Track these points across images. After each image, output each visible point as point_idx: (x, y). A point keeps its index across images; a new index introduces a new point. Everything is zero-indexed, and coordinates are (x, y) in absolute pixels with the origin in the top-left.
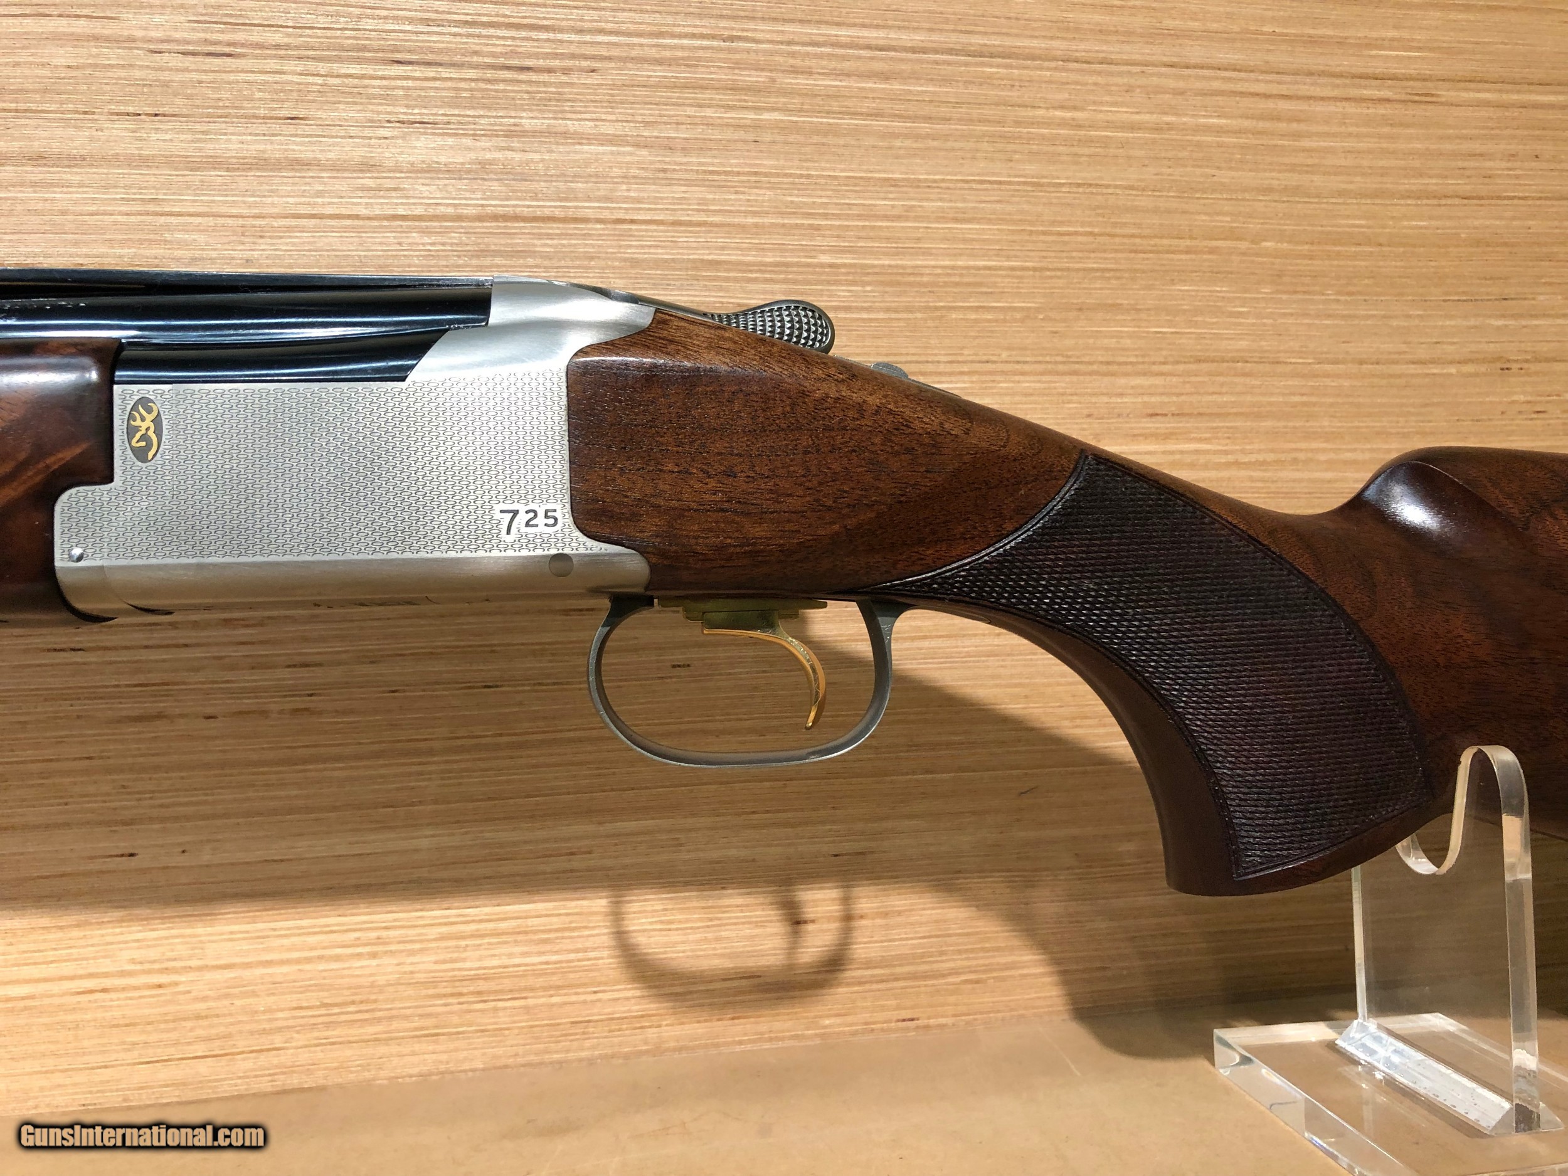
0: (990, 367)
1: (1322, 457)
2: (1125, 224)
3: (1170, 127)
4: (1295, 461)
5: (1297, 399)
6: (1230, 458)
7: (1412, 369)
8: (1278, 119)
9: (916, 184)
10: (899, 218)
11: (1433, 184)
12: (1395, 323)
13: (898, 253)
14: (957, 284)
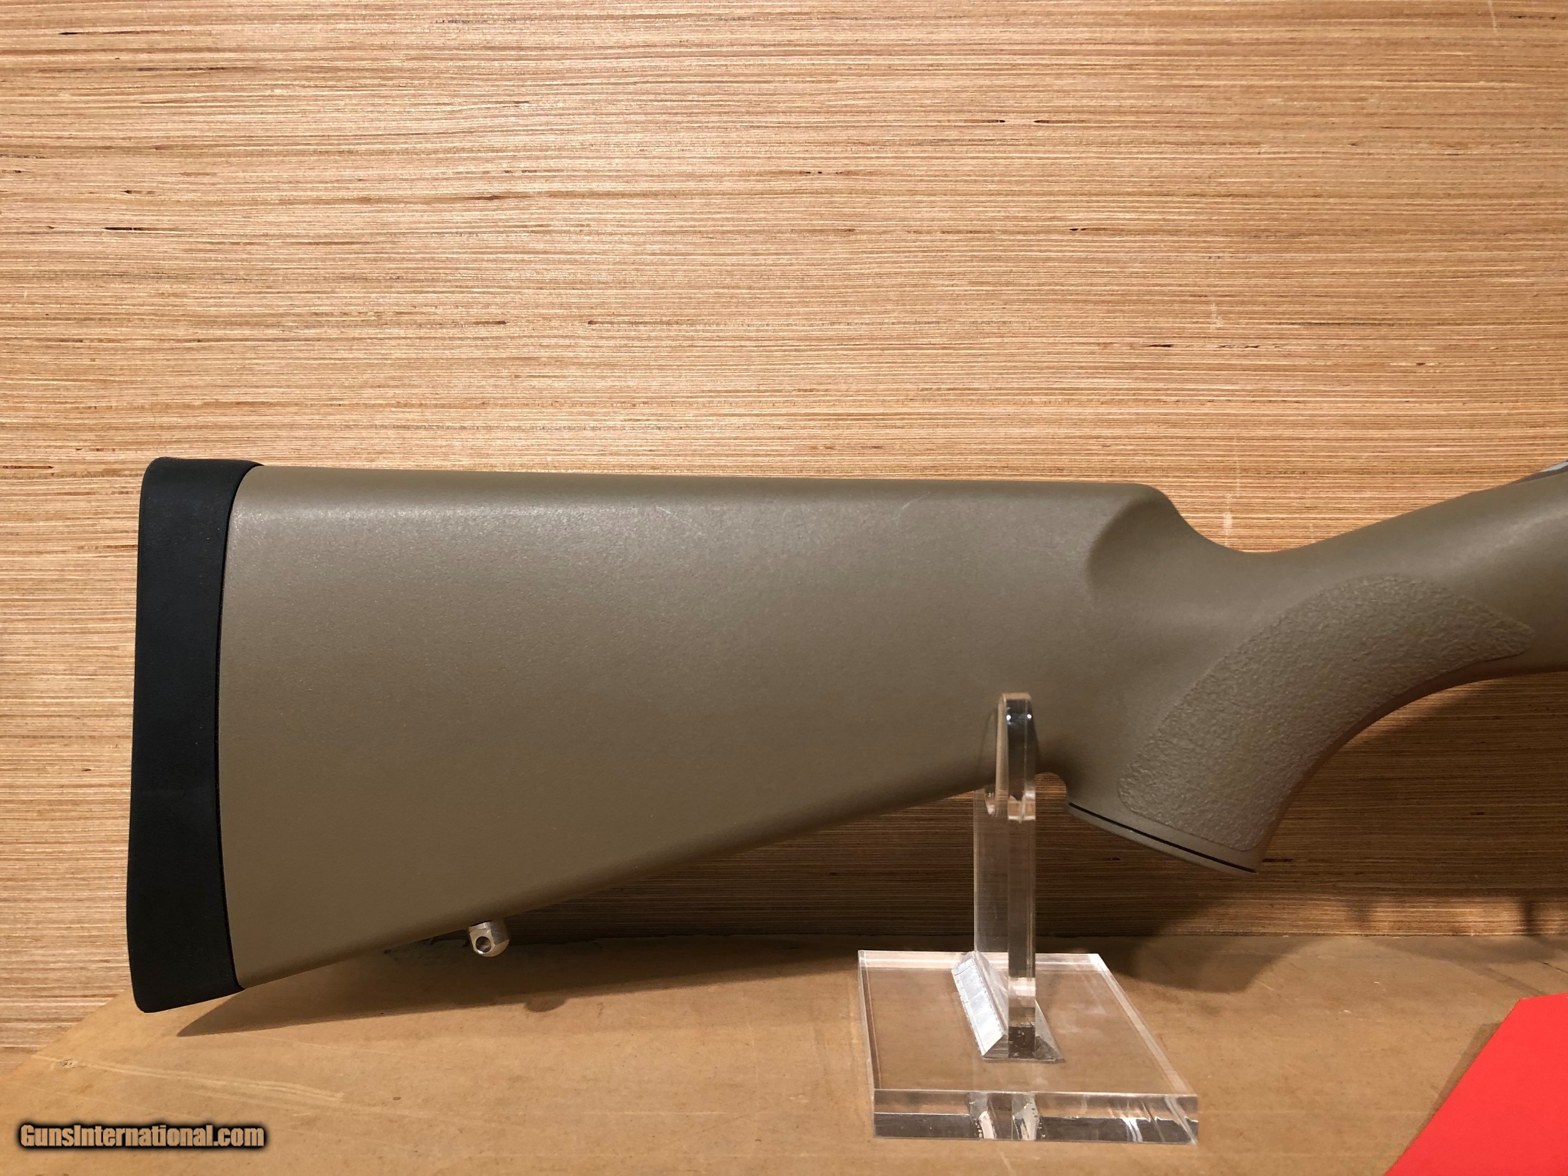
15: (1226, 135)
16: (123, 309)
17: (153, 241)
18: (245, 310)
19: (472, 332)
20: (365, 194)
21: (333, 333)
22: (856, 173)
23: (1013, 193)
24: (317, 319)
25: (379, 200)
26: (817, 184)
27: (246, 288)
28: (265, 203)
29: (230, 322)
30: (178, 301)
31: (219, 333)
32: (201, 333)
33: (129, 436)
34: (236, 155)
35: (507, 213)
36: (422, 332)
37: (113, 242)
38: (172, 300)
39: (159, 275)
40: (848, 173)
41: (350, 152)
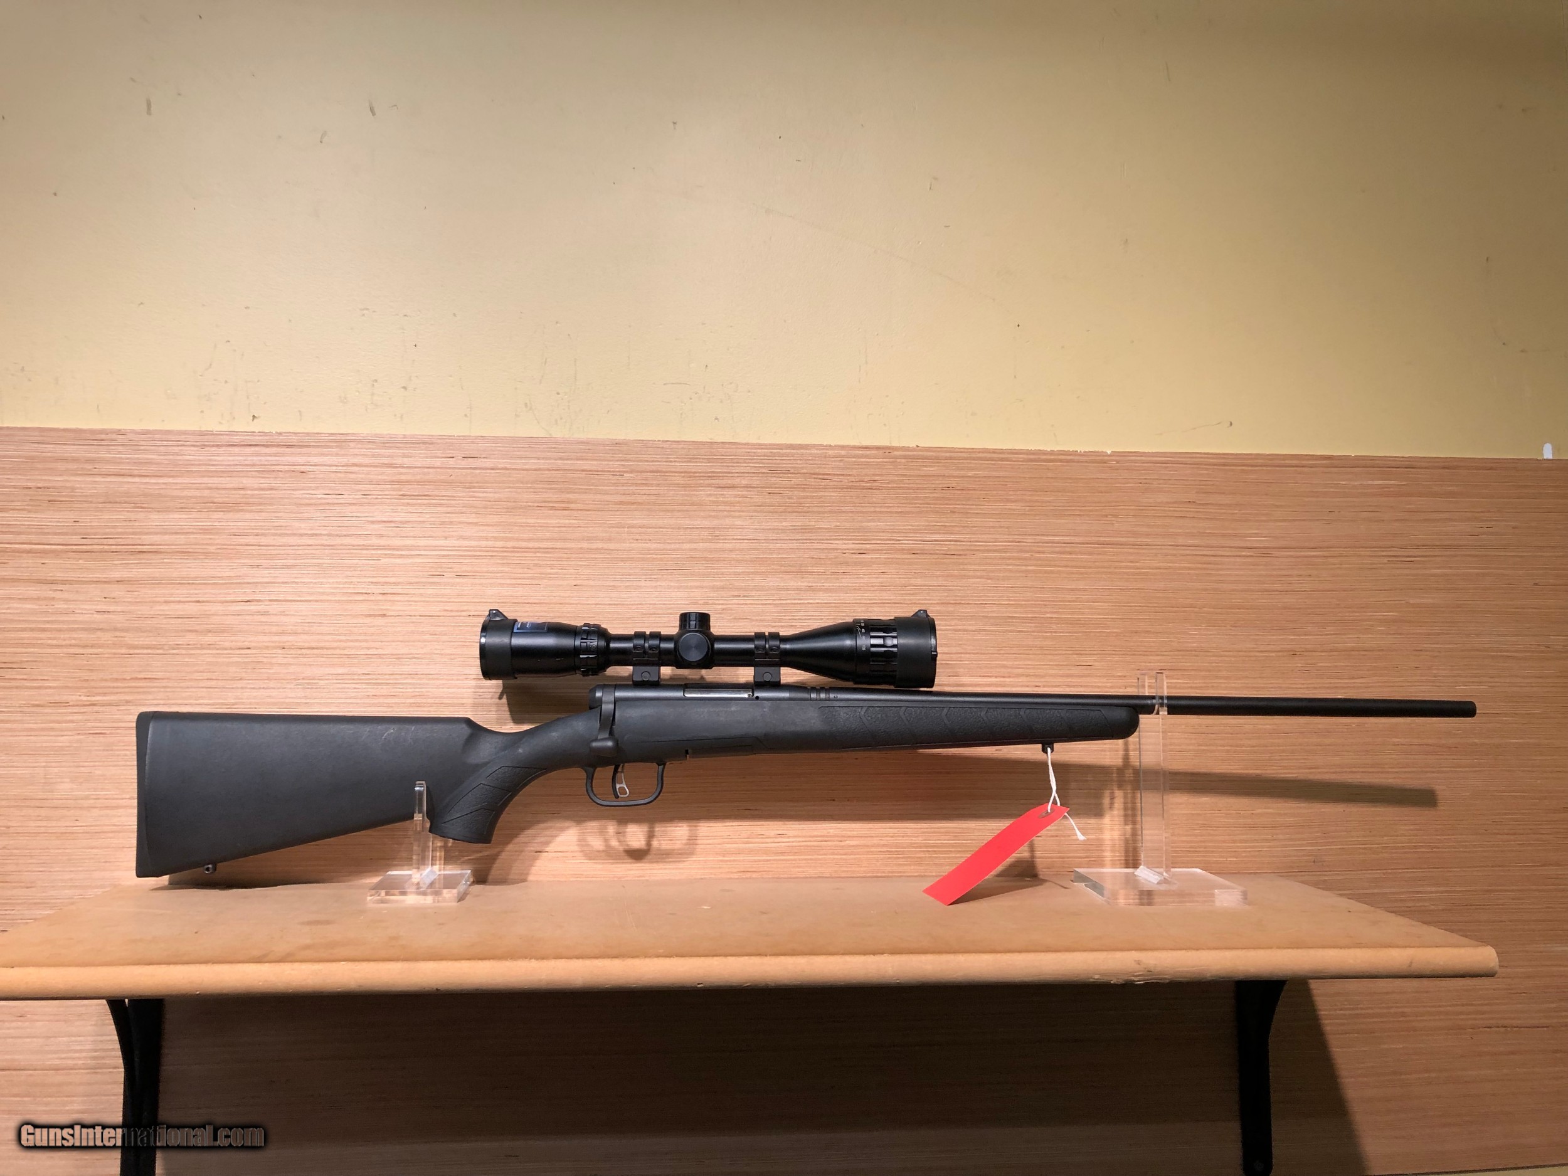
0: (1104, 652)
1: (1223, 685)
2: (1150, 603)
3: (1170, 568)
4: (1213, 686)
5: (1214, 664)
6: (1189, 685)
7: (1258, 654)
8: (1210, 564)
9: (1079, 590)
10: (1073, 601)
11: (1266, 586)
12: (1252, 637)
13: (1073, 613)
14: (1093, 624)
15: (527, 582)
16: (100, 642)
17: (113, 617)
18: (149, 643)
19: (238, 652)
20: (198, 599)
21: (184, 652)
22: (387, 594)
23: (447, 602)
24: (178, 646)
25: (203, 602)
26: (373, 598)
27: (151, 634)
28: (159, 602)
29: (143, 647)
30: (122, 639)
31: (138, 651)
32: (132, 651)
33: (101, 691)
34: (148, 584)
35: (252, 607)
36: (218, 652)
37: (98, 617)
38: (120, 639)
39: (116, 629)
40: (384, 594)
41: (193, 583)
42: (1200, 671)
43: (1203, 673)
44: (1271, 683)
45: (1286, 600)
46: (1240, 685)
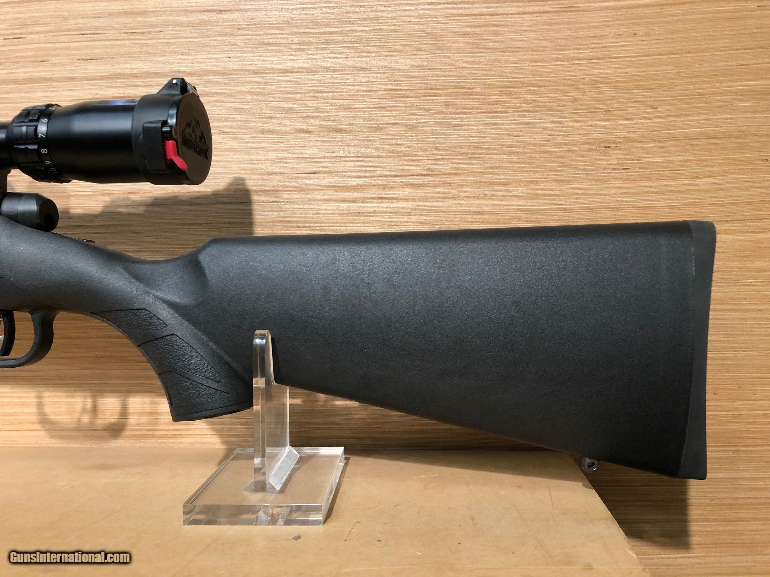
42: (468, 174)
43: (472, 178)
44: (572, 189)
45: (595, 72)
46: (525, 193)
